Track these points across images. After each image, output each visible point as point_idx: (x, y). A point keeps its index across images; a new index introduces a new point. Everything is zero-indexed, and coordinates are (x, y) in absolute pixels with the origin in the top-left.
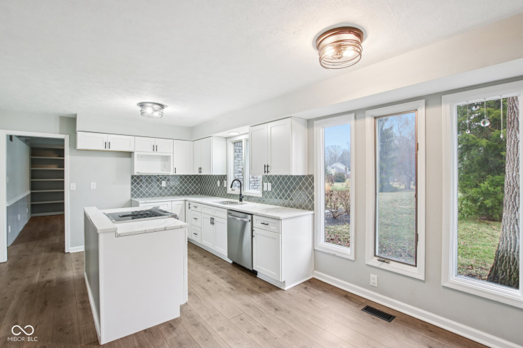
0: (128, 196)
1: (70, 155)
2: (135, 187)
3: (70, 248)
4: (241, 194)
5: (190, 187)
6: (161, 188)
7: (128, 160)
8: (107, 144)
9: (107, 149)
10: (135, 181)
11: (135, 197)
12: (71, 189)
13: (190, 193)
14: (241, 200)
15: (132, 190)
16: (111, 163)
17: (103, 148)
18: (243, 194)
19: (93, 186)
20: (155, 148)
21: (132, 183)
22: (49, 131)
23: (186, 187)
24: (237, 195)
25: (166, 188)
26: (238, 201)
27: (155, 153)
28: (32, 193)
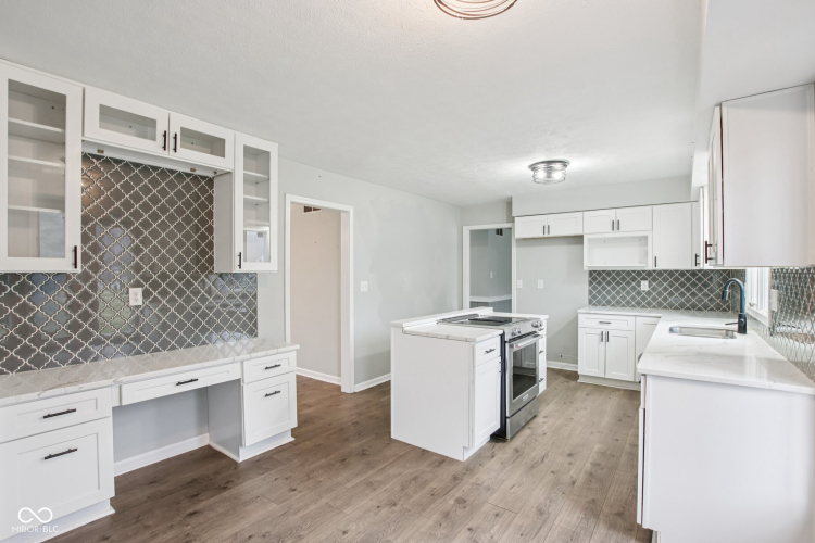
2: (595, 288)
6: (639, 293)
7: (575, 248)
8: (546, 228)
9: (546, 235)
10: (595, 279)
11: (594, 305)
14: (743, 329)
15: (590, 293)
17: (541, 235)
19: (541, 284)
20: (616, 225)
21: (591, 283)
25: (649, 293)
27: (616, 234)
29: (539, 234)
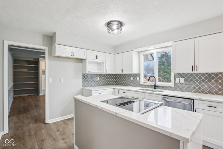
0: (80, 87)
1: (49, 60)
2: (84, 80)
3: (49, 120)
4: (155, 85)
5: (111, 81)
7: (80, 65)
8: (73, 54)
9: (73, 57)
11: (85, 87)
12: (50, 82)
13: (111, 84)
14: (155, 89)
15: (83, 82)
16: (72, 66)
18: (156, 85)
19: (62, 80)
20: (97, 57)
21: (83, 79)
22: (35, 43)
23: (108, 81)
24: (152, 86)
25: (99, 81)
26: (153, 89)
27: (97, 61)
28: (14, 84)
29: (70, 56)
